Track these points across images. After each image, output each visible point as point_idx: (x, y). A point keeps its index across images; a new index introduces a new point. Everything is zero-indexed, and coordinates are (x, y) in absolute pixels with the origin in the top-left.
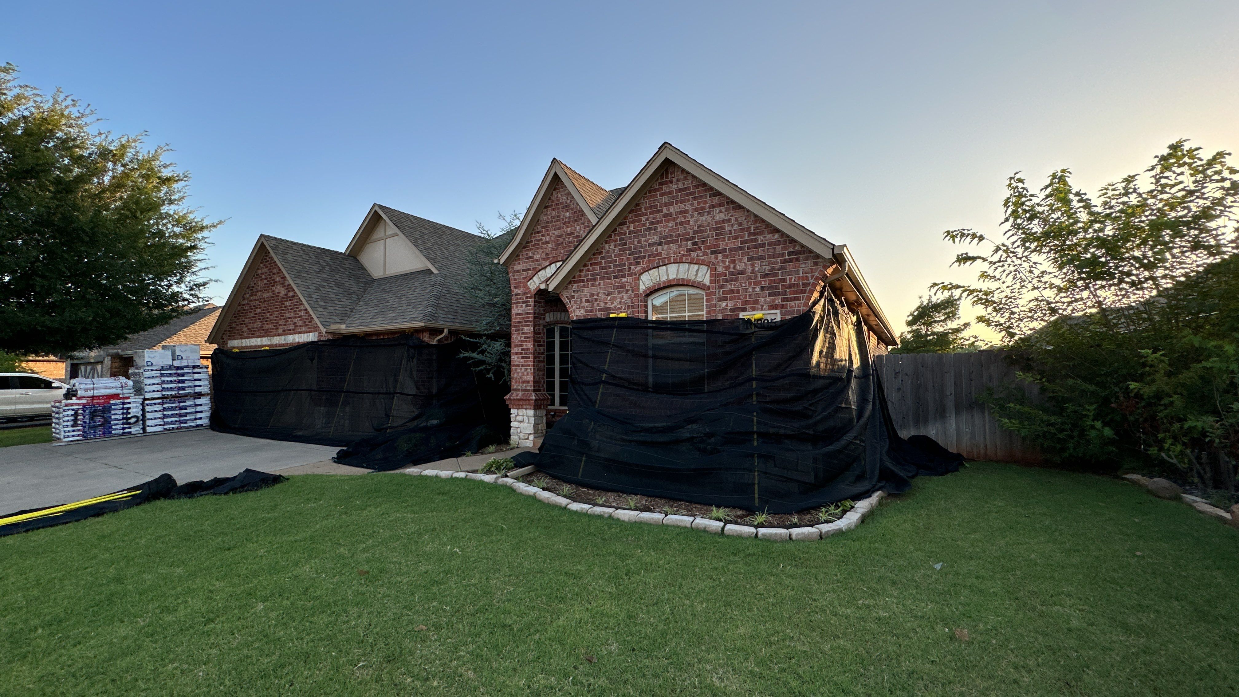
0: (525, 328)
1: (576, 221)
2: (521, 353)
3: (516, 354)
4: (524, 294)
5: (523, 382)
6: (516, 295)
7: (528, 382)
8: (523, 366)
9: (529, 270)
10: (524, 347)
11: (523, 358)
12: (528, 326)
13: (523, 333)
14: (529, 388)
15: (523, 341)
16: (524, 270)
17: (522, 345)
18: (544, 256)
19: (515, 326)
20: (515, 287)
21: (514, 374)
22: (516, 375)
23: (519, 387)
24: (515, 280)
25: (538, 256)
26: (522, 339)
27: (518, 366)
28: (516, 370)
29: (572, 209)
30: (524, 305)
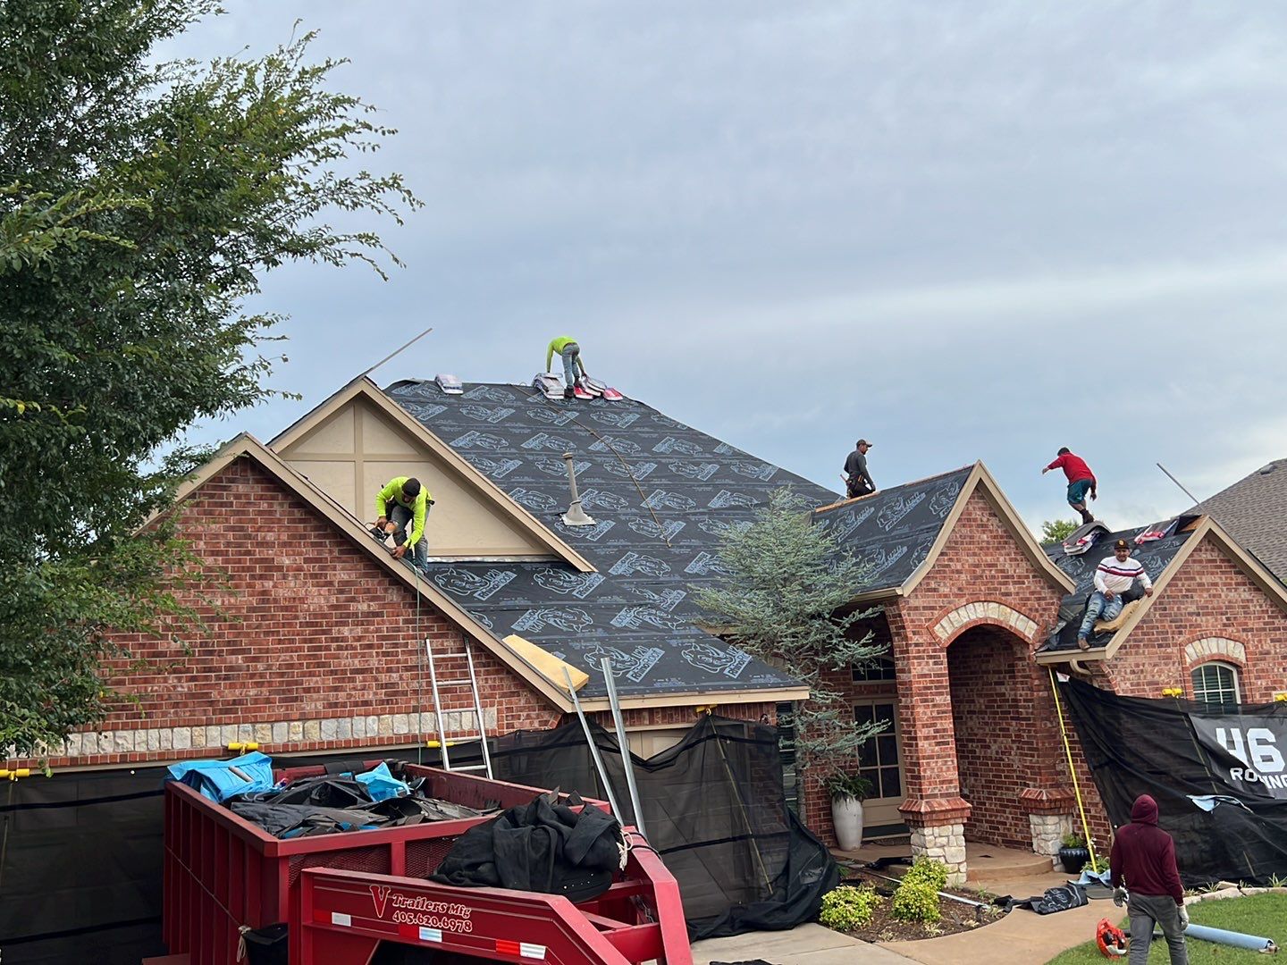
0: (937, 698)
1: (998, 549)
2: (935, 737)
3: (926, 738)
4: (930, 644)
5: (942, 782)
6: (917, 645)
7: (951, 782)
8: (938, 757)
9: (933, 608)
10: (939, 727)
11: (938, 744)
12: (942, 694)
13: (934, 706)
14: (953, 790)
15: (936, 718)
16: (924, 608)
17: (934, 725)
18: (955, 590)
19: (919, 695)
20: (914, 633)
21: (925, 771)
22: (928, 773)
23: (936, 792)
24: (912, 621)
25: (947, 590)
26: (935, 714)
27: (931, 757)
28: (928, 764)
29: (991, 531)
30: (931, 661)
